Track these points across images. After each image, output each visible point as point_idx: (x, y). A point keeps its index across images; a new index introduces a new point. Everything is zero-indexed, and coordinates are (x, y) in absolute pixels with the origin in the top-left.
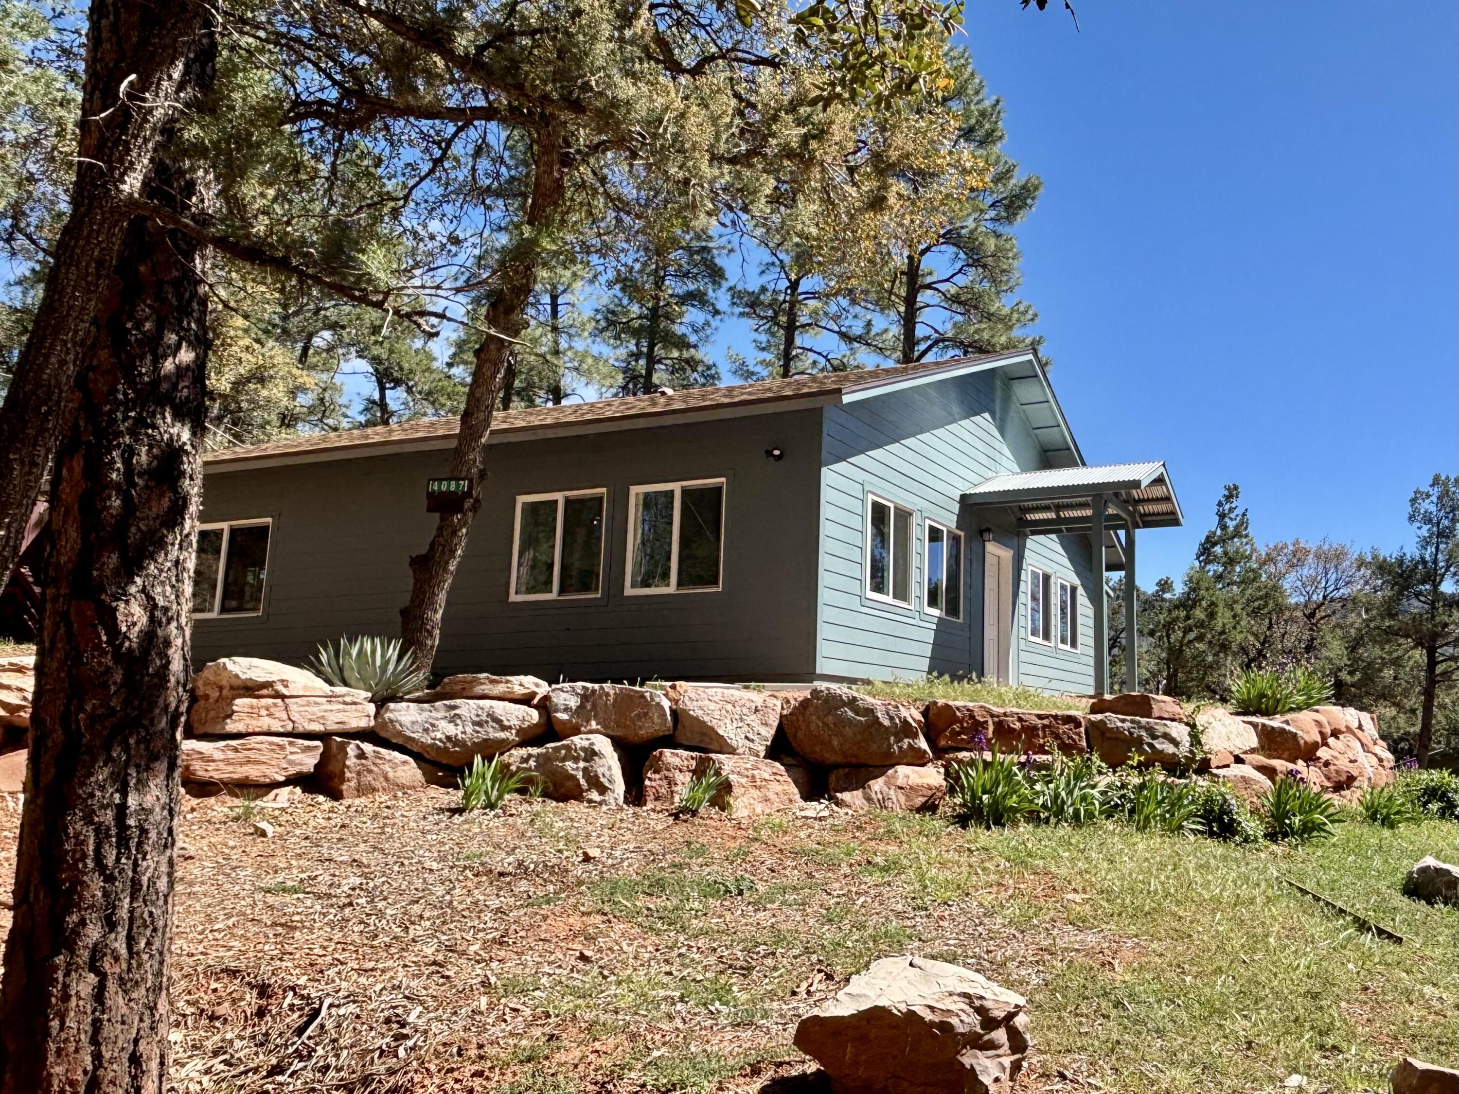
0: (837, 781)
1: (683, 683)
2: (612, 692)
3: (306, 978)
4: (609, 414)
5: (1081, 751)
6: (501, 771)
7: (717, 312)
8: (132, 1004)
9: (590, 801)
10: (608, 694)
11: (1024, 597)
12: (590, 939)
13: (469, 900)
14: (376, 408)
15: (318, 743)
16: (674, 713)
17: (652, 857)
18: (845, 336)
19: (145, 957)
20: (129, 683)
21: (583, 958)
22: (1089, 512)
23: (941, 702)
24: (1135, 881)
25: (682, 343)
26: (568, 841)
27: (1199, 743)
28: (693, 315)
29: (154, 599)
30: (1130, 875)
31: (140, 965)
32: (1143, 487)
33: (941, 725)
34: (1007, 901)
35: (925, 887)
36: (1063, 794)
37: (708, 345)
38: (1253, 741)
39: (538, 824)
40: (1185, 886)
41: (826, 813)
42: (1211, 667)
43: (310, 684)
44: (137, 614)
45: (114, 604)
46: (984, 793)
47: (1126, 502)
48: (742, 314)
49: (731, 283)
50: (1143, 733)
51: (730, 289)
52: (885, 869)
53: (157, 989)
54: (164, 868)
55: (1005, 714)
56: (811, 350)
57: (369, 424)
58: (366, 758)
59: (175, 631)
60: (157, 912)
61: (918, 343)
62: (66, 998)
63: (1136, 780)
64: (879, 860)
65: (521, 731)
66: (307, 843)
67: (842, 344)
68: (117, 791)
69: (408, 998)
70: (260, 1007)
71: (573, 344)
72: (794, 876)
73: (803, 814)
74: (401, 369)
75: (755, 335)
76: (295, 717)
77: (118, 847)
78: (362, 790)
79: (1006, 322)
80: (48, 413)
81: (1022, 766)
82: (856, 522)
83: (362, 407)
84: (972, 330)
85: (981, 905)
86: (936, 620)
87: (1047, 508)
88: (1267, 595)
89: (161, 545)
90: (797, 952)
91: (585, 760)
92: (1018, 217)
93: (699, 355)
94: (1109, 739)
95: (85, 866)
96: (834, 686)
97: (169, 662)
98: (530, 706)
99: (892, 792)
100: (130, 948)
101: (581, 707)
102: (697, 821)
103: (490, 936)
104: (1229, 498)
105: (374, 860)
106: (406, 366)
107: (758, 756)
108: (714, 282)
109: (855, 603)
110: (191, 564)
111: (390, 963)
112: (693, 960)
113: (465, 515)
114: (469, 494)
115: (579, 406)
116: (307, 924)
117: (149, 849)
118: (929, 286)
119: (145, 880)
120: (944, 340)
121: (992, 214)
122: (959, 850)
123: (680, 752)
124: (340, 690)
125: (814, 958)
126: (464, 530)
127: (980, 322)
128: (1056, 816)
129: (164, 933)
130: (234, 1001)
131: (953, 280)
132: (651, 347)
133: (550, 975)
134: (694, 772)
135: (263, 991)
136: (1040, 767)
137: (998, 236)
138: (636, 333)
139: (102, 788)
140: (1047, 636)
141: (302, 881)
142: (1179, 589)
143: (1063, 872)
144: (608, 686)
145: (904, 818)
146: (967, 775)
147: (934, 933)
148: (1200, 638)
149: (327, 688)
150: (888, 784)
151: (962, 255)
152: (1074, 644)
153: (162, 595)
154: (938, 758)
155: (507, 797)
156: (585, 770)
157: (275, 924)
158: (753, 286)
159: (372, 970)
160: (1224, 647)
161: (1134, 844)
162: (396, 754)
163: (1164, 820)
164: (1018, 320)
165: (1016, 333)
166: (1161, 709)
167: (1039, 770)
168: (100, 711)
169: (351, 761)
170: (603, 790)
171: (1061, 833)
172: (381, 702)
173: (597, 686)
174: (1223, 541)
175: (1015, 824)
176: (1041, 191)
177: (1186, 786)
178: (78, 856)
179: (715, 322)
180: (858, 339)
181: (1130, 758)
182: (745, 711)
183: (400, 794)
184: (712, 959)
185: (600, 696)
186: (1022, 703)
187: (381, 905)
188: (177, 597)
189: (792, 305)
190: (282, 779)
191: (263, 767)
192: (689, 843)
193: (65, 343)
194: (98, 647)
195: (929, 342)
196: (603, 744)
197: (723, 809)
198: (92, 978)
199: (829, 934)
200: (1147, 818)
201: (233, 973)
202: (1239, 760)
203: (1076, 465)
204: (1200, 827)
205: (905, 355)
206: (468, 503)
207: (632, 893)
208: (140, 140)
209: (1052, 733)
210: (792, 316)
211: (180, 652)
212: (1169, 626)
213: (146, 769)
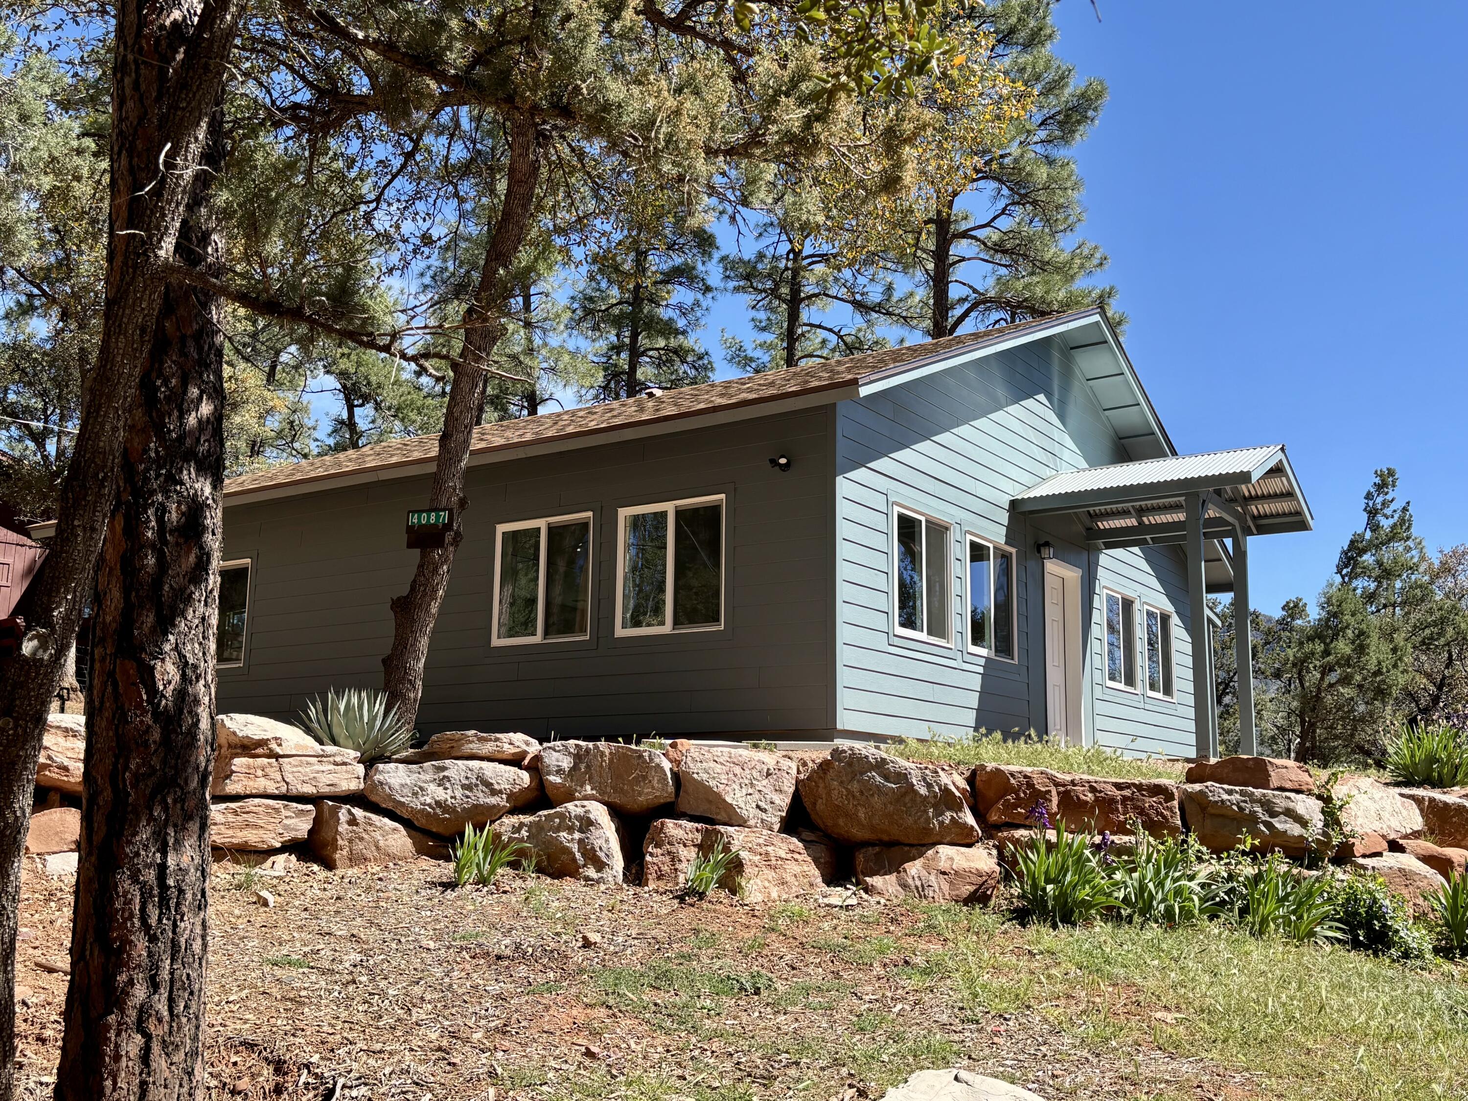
0: (867, 861)
1: (684, 741)
2: (607, 752)
3: (317, 1056)
4: (592, 425)
5: (1173, 831)
6: (493, 843)
7: (708, 289)
8: (173, 1068)
9: (587, 879)
10: (602, 754)
11: (1099, 630)
12: (595, 1034)
13: (468, 984)
14: (344, 429)
15: (310, 807)
16: (676, 776)
17: (657, 945)
18: (860, 306)
19: (184, 1020)
20: (166, 741)
21: (589, 1054)
22: (1181, 516)
23: (990, 766)
24: (1247, 1000)
25: (668, 329)
26: (566, 924)
27: (1337, 822)
28: (680, 294)
29: (185, 657)
30: (1240, 992)
31: (179, 1028)
32: (1254, 479)
33: (991, 794)
34: (1079, 1016)
35: (976, 996)
36: (1151, 885)
37: (699, 331)
38: (1417, 822)
39: (533, 902)
40: (1316, 1008)
41: (853, 901)
42: (1362, 720)
43: (301, 742)
44: (172, 673)
45: (152, 663)
46: (1048, 881)
47: (1232, 500)
48: (737, 289)
49: (723, 253)
50: (1258, 809)
51: (723, 259)
52: (926, 972)
53: (194, 1054)
54: (198, 930)
55: (1073, 783)
56: (819, 326)
57: (339, 448)
58: (357, 825)
59: (203, 689)
60: (194, 975)
61: (952, 307)
62: (117, 1058)
63: (1250, 871)
64: (919, 960)
65: (511, 796)
66: (304, 915)
67: (858, 316)
68: (158, 850)
69: (417, 1084)
70: (277, 1084)
71: (548, 340)
72: (817, 975)
73: (826, 901)
74: (369, 383)
75: (753, 313)
76: (289, 778)
77: (160, 908)
78: (355, 859)
79: (1064, 271)
80: (105, 478)
81: (1097, 848)
82: (879, 542)
83: (330, 429)
84: (1019, 285)
85: (1045, 1020)
86: (982, 662)
87: (1125, 513)
88: (1443, 621)
89: (188, 600)
90: (822, 1063)
91: (581, 831)
92: (1077, 136)
93: (688, 342)
94: (1213, 815)
95: (133, 924)
96: (859, 746)
97: (198, 721)
98: (520, 768)
99: (932, 878)
100: (171, 1010)
101: (575, 768)
102: (705, 905)
103: (492, 1024)
104: (1381, 487)
105: (371, 935)
106: (373, 379)
107: (771, 829)
108: (704, 253)
109: (880, 641)
110: (214, 621)
111: (396, 1046)
112: (707, 1065)
113: (446, 550)
114: (448, 527)
115: (559, 415)
116: (315, 1000)
117: (186, 910)
118: (965, 235)
119: (183, 941)
120: (984, 302)
121: (1042, 134)
122: (1018, 952)
123: (683, 822)
124: (330, 749)
125: (844, 1071)
126: (445, 567)
127: (1033, 274)
128: (1142, 913)
129: (199, 996)
130: (253, 1076)
131: (997, 223)
132: (634, 336)
133: (557, 1070)
134: (700, 847)
135: (279, 1066)
136: (1120, 851)
137: (1050, 161)
138: (617, 322)
139: (146, 847)
140: (1130, 680)
141: (305, 955)
142: (1314, 613)
143: (1151, 983)
144: (602, 745)
145: (948, 911)
146: (1026, 858)
147: (987, 1051)
148: (1345, 680)
149: (316, 745)
150: (926, 867)
151: (1005, 191)
152: (1168, 691)
153: (191, 652)
154: (990, 837)
155: (500, 871)
156: (580, 841)
157: (284, 999)
158: (749, 254)
159: (380, 1052)
160: (1381, 693)
161: (1246, 953)
162: (386, 820)
163: (1287, 923)
164: (1082, 266)
165: (1080, 284)
166: (1282, 778)
167: (1119, 855)
168: (143, 770)
169: (343, 827)
170: (600, 866)
171: (1149, 935)
172: (370, 761)
173: (591, 745)
174: (1376, 545)
175: (1088, 922)
176: (1107, 98)
177: (1318, 880)
178: (126, 915)
179: (706, 301)
180: (877, 308)
181: (1240, 841)
182: (756, 774)
183: (391, 865)
184: (728, 1065)
185: (595, 756)
186: (1096, 768)
187: (383, 984)
188: (204, 654)
189: (796, 272)
190: (278, 845)
191: (261, 832)
192: (696, 931)
193: (117, 409)
194: (139, 705)
195: (967, 305)
196: (599, 812)
197: (733, 892)
198: (138, 1038)
199: (861, 1046)
200: (1264, 921)
201: (250, 1046)
202: (1395, 847)
203: (1165, 455)
204: (1339, 935)
205: (936, 324)
206: (449, 537)
207: (637, 984)
208: (173, 205)
209: (1135, 808)
210: (796, 287)
211: (207, 710)
212: (1301, 665)
213: (181, 829)
